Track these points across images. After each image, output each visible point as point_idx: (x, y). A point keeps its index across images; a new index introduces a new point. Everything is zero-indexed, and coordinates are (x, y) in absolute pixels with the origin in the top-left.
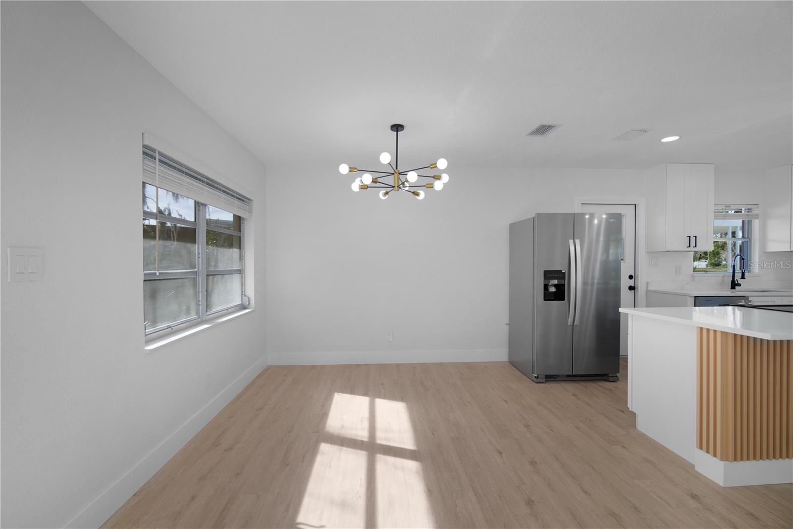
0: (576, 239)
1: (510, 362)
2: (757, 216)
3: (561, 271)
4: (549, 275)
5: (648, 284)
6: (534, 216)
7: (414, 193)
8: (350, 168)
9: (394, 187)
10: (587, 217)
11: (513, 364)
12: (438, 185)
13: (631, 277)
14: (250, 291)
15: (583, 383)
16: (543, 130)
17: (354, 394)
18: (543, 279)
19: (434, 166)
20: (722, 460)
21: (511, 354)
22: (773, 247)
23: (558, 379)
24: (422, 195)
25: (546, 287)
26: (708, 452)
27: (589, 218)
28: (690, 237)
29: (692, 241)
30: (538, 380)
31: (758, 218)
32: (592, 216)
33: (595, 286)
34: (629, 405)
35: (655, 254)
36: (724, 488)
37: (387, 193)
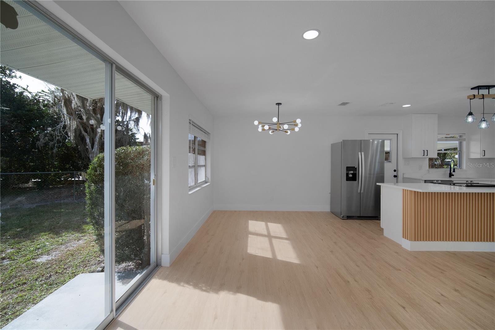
0: (362, 152)
1: (331, 212)
2: (465, 140)
3: (355, 167)
4: (348, 169)
5: (403, 174)
6: (342, 141)
7: (285, 132)
8: (259, 122)
9: (277, 130)
10: (371, 141)
11: (333, 213)
12: (297, 129)
13: (395, 171)
14: (209, 175)
15: (365, 220)
16: (344, 104)
17: (257, 221)
18: (346, 170)
19: (295, 122)
20: (410, 240)
21: (331, 208)
22: (473, 156)
23: (353, 218)
24: (289, 132)
25: (347, 174)
26: (406, 239)
27: (372, 141)
28: (424, 151)
29: (425, 152)
30: (343, 218)
31: (465, 141)
32: (373, 140)
33: (375, 175)
34: (381, 226)
35: (408, 160)
36: (411, 252)
37: (273, 132)
